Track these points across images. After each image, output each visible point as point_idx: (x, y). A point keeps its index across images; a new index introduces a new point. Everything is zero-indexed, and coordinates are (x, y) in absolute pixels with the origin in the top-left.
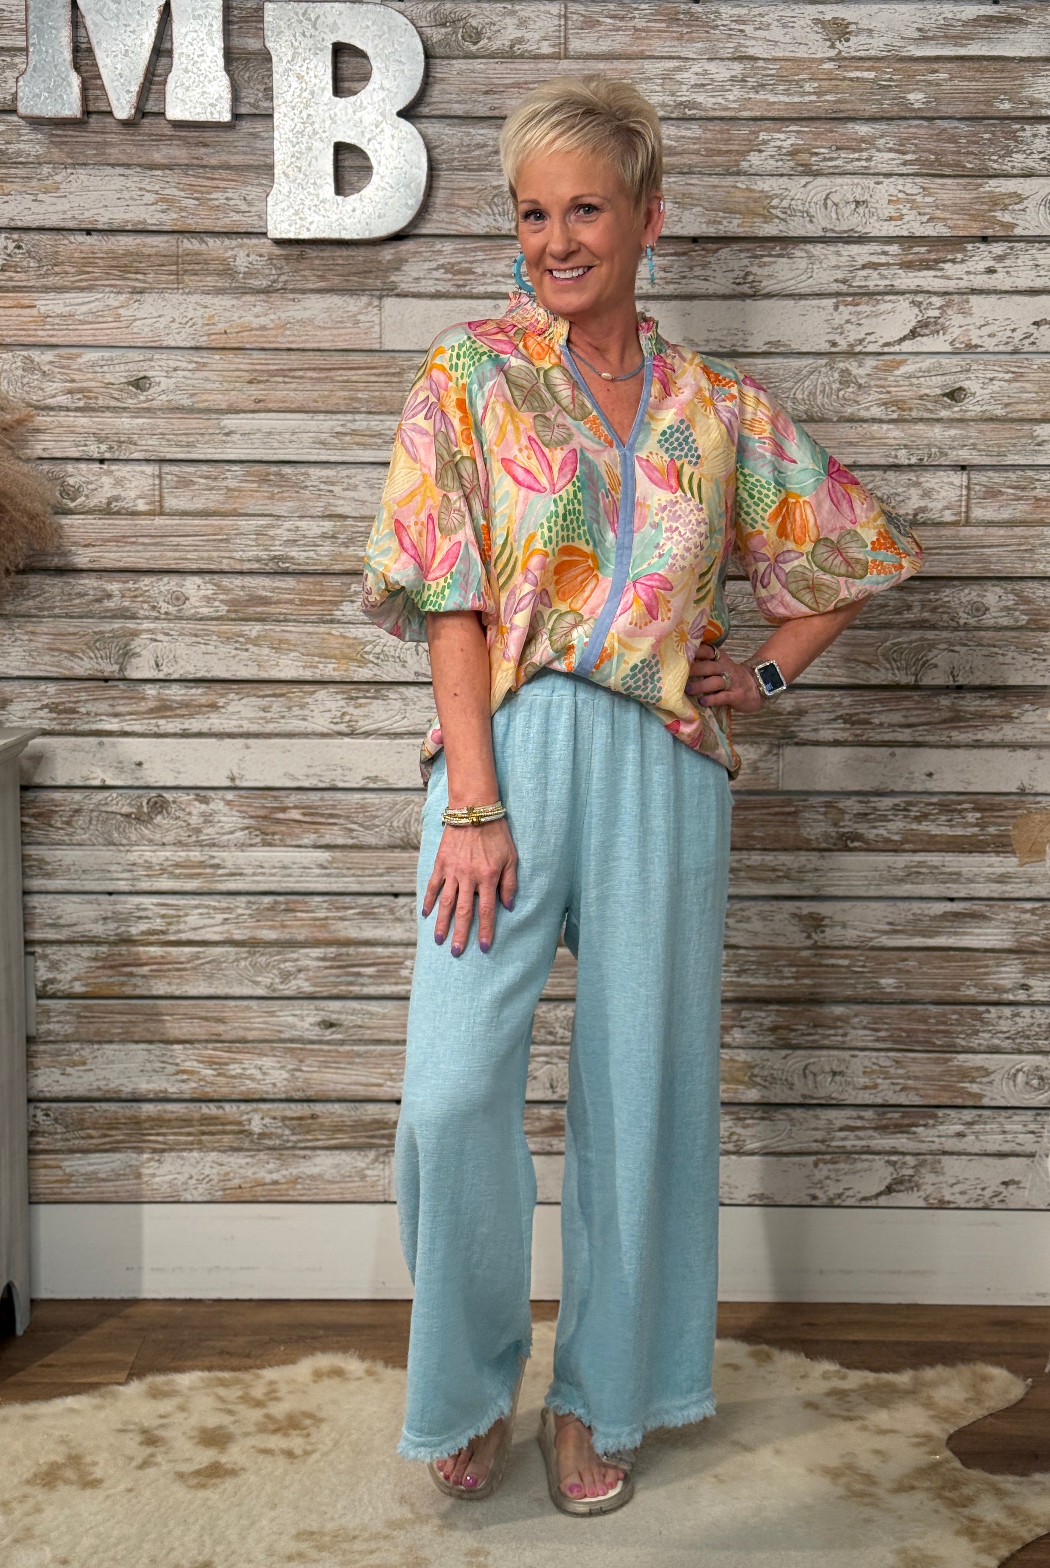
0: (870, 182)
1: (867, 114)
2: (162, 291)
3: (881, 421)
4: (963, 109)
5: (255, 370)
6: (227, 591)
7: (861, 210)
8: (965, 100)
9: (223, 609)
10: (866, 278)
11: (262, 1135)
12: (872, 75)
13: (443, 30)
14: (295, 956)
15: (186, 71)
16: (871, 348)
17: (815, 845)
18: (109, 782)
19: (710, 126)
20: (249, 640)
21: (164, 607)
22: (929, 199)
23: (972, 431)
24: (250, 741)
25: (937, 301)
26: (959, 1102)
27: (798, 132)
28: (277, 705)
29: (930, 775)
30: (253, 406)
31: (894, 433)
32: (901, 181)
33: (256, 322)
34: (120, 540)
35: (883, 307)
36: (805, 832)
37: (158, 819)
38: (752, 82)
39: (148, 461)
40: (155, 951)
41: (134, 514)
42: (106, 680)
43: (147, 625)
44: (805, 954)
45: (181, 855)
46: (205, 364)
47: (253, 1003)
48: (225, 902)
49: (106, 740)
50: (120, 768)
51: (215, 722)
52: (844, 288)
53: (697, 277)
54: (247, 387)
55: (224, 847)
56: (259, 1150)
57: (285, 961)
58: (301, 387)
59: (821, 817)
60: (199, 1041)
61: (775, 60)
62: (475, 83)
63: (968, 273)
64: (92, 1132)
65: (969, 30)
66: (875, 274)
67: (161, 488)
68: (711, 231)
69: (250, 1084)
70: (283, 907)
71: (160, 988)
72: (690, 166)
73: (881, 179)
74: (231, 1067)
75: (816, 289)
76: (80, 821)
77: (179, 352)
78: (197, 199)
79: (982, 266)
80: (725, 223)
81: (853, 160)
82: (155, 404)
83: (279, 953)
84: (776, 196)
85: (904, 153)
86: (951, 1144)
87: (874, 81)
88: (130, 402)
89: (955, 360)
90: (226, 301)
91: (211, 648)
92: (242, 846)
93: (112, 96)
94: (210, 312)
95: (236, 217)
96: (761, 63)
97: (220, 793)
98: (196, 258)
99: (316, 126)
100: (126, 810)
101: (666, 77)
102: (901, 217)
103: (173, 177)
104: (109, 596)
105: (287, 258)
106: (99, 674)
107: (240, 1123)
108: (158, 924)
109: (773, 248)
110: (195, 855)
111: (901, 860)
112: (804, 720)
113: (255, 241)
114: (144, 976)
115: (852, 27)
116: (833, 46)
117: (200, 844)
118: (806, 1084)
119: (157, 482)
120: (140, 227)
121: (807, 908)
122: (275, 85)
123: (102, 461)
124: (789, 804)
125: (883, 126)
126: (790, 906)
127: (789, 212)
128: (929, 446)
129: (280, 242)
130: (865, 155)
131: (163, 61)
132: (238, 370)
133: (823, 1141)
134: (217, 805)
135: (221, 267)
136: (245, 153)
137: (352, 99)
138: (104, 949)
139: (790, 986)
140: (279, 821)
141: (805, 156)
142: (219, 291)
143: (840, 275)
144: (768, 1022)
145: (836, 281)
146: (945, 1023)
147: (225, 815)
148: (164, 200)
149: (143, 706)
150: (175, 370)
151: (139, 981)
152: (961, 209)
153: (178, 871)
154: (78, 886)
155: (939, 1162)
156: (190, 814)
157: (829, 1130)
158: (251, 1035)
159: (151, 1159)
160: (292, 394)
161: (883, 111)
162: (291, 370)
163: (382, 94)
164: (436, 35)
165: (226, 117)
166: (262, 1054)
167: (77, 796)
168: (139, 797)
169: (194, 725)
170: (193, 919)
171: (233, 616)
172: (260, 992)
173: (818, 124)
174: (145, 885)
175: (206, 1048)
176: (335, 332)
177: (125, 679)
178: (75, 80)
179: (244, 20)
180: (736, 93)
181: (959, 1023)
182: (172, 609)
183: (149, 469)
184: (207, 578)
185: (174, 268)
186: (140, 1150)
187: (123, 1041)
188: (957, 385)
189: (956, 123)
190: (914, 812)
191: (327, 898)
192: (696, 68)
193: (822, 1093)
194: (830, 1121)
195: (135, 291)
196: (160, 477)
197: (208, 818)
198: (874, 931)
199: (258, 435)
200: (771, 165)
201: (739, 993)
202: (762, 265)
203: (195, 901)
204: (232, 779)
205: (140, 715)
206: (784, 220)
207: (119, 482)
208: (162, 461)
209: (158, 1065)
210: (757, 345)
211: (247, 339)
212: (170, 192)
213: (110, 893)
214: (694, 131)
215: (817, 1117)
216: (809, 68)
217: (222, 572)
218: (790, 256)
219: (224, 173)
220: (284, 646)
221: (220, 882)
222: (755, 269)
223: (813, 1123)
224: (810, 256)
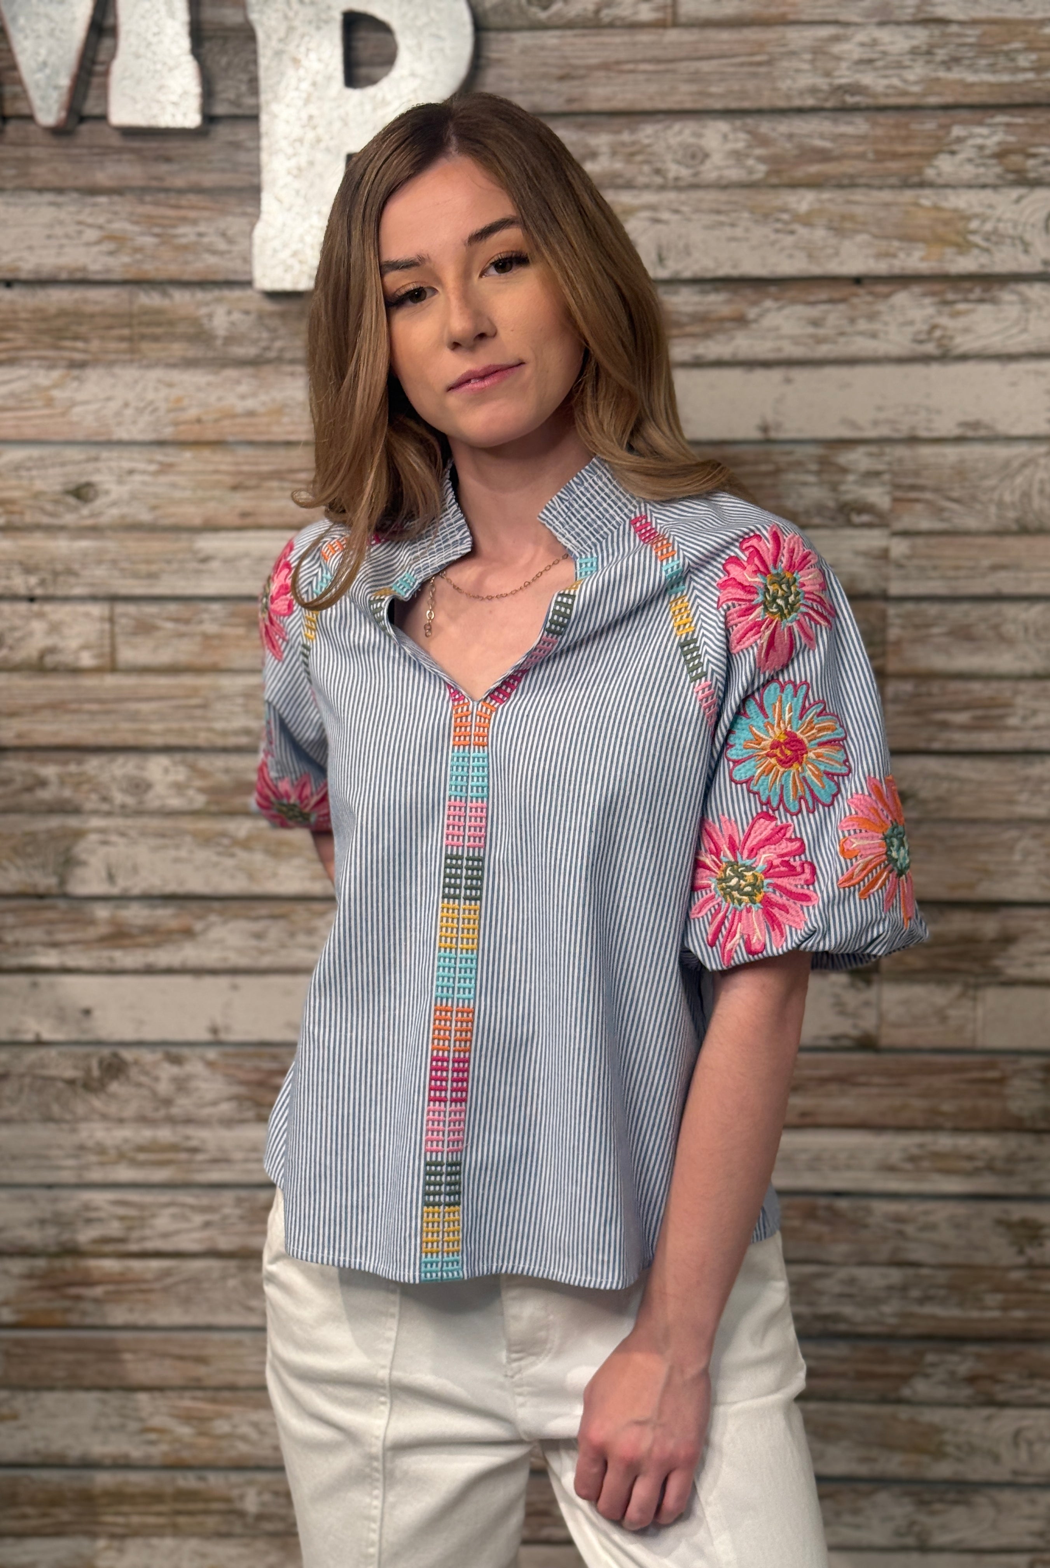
2: (111, 364)
5: (240, 473)
6: (203, 774)
9: (200, 801)
11: (260, 1517)
15: (137, 56)
17: (1028, 1123)
18: (46, 1036)
19: (881, 118)
20: (236, 842)
21: (119, 798)
24: (241, 980)
27: (1008, 125)
28: (275, 931)
30: (237, 522)
33: (241, 406)
34: (57, 707)
36: (1013, 1105)
37: (114, 1087)
38: (941, 54)
39: (94, 598)
40: (110, 1265)
41: (76, 671)
42: (41, 897)
43: (96, 822)
44: (1016, 1275)
45: (147, 1134)
46: (171, 465)
48: (205, 1199)
49: (43, 980)
50: (61, 1015)
51: (191, 954)
53: (862, 333)
54: (230, 495)
55: (203, 1123)
56: (254, 1537)
59: (1036, 1085)
60: (172, 1388)
61: (974, 22)
62: (545, 64)
64: (29, 1510)
67: (113, 636)
68: (881, 267)
71: (118, 1315)
72: (852, 177)
74: (217, 1423)
75: (1033, 347)
76: (7, 1089)
77: (136, 449)
78: (157, 235)
80: (902, 255)
82: (104, 520)
84: (976, 216)
88: (69, 519)
90: (198, 377)
91: (183, 853)
92: (228, 1122)
93: (34, 95)
94: (176, 392)
95: (212, 260)
96: (954, 28)
97: (198, 1051)
98: (155, 317)
99: (320, 131)
100: (70, 1073)
101: (818, 51)
103: (124, 205)
104: (43, 783)
105: (283, 315)
106: (30, 890)
107: (228, 1500)
108: (114, 1229)
109: (971, 291)
110: (165, 1134)
112: (1013, 950)
113: (237, 293)
114: (96, 1301)
117: (172, 1121)
118: (1018, 1456)
119: (107, 626)
120: (79, 275)
121: (1018, 1211)
122: (262, 73)
123: (32, 599)
124: (992, 1066)
126: (993, 1209)
127: (995, 238)
129: (274, 296)
131: (107, 42)
132: (216, 472)
133: (1041, 1534)
134: (195, 1067)
135: (191, 330)
136: (223, 171)
137: (371, 91)
138: (41, 1263)
139: (994, 1319)
141: (1015, 160)
142: (189, 363)
144: (964, 1368)
147: (205, 1080)
148: (111, 238)
149: (92, 933)
150: (131, 472)
151: (89, 1307)
153: (142, 1157)
156: (157, 1079)
159: (108, 1548)
163: (413, 84)
165: (192, 119)
168: (87, 1056)
169: (163, 957)
170: (163, 1222)
171: (213, 808)
173: (1036, 113)
174: (96, 1175)
175: (181, 1398)
177: (66, 896)
180: (917, 71)
182: (130, 801)
183: (97, 610)
184: (178, 757)
185: (126, 332)
186: (93, 1535)
187: (70, 1388)
192: (862, 36)
193: (1040, 1468)
195: (73, 365)
196: (111, 620)
197: (181, 1085)
199: (246, 562)
200: (969, 172)
201: (922, 1327)
202: (955, 315)
203: (165, 1197)
204: (214, 1031)
205: (86, 944)
206: (987, 250)
207: (55, 628)
208: (114, 599)
209: (115, 1421)
210: (946, 426)
211: (229, 430)
212: (120, 226)
213: (50, 1186)
214: (859, 126)
215: (1033, 1502)
216: (1025, 33)
217: (197, 749)
218: (994, 301)
219: (193, 198)
220: (285, 850)
221: (200, 1171)
222: (944, 321)
223: (1027, 1509)
224: (1025, 301)
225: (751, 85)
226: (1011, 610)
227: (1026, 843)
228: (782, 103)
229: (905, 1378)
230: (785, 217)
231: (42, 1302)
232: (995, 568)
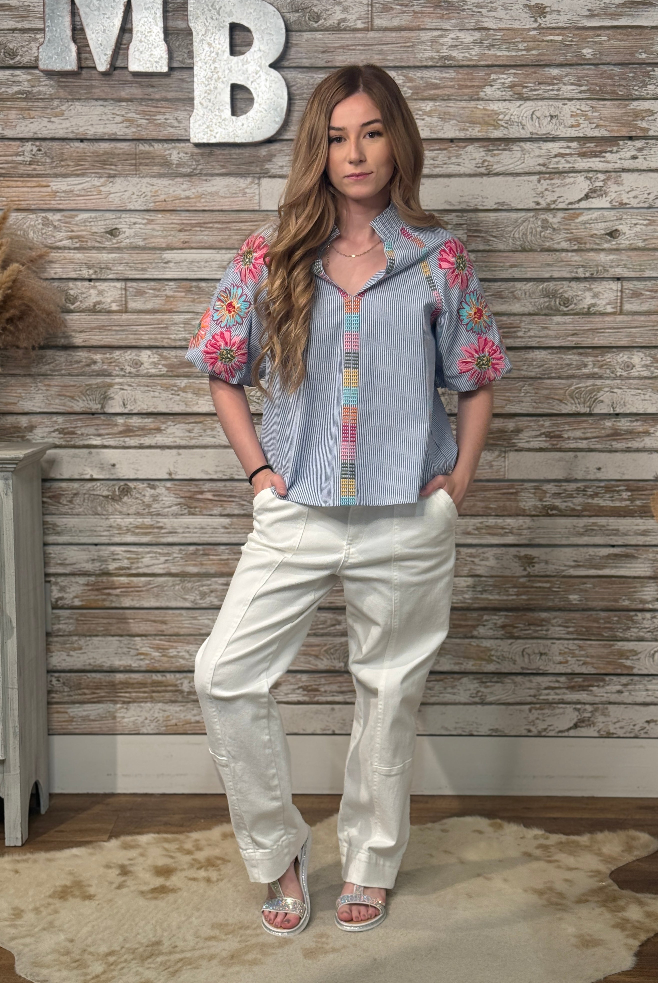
0: (559, 104)
1: (557, 62)
2: (127, 176)
3: (567, 251)
4: (617, 58)
5: (183, 224)
6: (166, 358)
7: (554, 121)
8: (618, 53)
9: (164, 370)
10: (557, 163)
11: (190, 693)
12: (560, 38)
13: (297, 15)
14: (209, 582)
15: (141, 41)
16: (561, 206)
17: (528, 512)
18: (95, 476)
19: (461, 70)
20: (180, 389)
21: (128, 369)
22: (596, 114)
23: (624, 256)
24: (181, 451)
25: (601, 176)
26: (619, 671)
27: (514, 74)
28: (197, 429)
29: (599, 469)
30: (182, 246)
31: (576, 258)
32: (578, 103)
33: (183, 194)
34: (101, 328)
35: (568, 180)
36: (522, 505)
37: (125, 499)
38: (486, 43)
39: (118, 280)
40: (123, 580)
41: (110, 312)
42: (93, 414)
43: (118, 380)
44: (522, 580)
45: (139, 521)
46: (152, 220)
47: (184, 612)
48: (166, 550)
49: (93, 450)
50: (102, 468)
51: (159, 439)
52: (543, 169)
53: (452, 163)
54: (178, 234)
55: (165, 516)
56: (187, 702)
57: (203, 586)
58: (211, 233)
59: (531, 495)
60: (151, 635)
61: (500, 29)
62: (316, 46)
63: (621, 159)
64: (86, 691)
65: (620, 10)
66: (563, 160)
67: (126, 296)
68: (462, 135)
69: (182, 662)
70: (201, 552)
71: (127, 602)
72: (449, 95)
73: (566, 102)
74: (171, 651)
75: (527, 170)
76: (77, 500)
77: (137, 213)
78: (147, 119)
79: (629, 154)
80: (470, 129)
81: (549, 90)
82: (123, 245)
83: (199, 581)
84: (502, 113)
85: (580, 86)
86: (614, 698)
87: (561, 42)
88: (107, 244)
89: (613, 213)
90: (165, 182)
91: (157, 394)
92: (176, 515)
93: (96, 58)
94: (155, 188)
95: (172, 130)
96: (491, 32)
97: (163, 483)
98: (147, 155)
99: (220, 74)
100: (106, 493)
101: (434, 41)
102: (578, 125)
103: (133, 106)
104: (95, 363)
105: (202, 155)
106: (89, 410)
107: (176, 685)
108: (125, 563)
109: (500, 145)
110: (148, 521)
111: (582, 522)
112: (521, 436)
113: (182, 145)
114: (117, 595)
115: (548, 9)
116: (536, 21)
117: (150, 514)
118: (524, 661)
119: (124, 292)
120: (113, 137)
121: (524, 551)
122: (195, 49)
123: (90, 280)
124: (512, 487)
125: (567, 70)
126: (513, 550)
127: (510, 122)
128: (597, 266)
129: (198, 145)
130: (556, 87)
131: (127, 35)
132: (172, 223)
133: (535, 696)
134: (161, 490)
135: (162, 161)
136: (177, 91)
137: (242, 57)
138: (93, 579)
139: (513, 600)
140: (198, 500)
141: (518, 89)
142: (160, 176)
143: (541, 161)
144: (500, 622)
145: (539, 165)
146: (609, 623)
147: (166, 496)
148: (128, 120)
149: (116, 430)
150: (135, 224)
151: (114, 598)
152: (616, 120)
153: (137, 531)
154: (76, 540)
155: (607, 709)
156: (144, 496)
157: (538, 689)
158: (182, 631)
159: (122, 708)
160: (205, 238)
161: (567, 60)
162: (205, 223)
163: (260, 54)
164: (293, 17)
165: (165, 69)
166: (189, 643)
167: (76, 485)
168: (114, 485)
169: (147, 441)
170: (147, 560)
171: (170, 374)
172: (188, 605)
173: (527, 69)
174: (117, 539)
175: (155, 639)
176: (232, 199)
177: (104, 413)
178: (73, 48)
179: (175, 10)
180: (476, 50)
181: (618, 622)
182: (133, 370)
183: (119, 285)
184: (154, 351)
185: (134, 161)
186: (115, 702)
187: (104, 635)
188: (614, 228)
189: (612, 67)
190: (590, 492)
191: (228, 547)
192: (452, 35)
193: (534, 666)
194: (539, 684)
195: (110, 176)
196: (125, 289)
197: (155, 498)
198: (565, 566)
199: (185, 263)
200: (498, 94)
201: (482, 604)
202: (493, 156)
203: (148, 549)
204: (170, 474)
205: (114, 435)
206: (506, 128)
207: (100, 293)
208: (127, 280)
209: (126, 650)
210: (490, 205)
211: (178, 205)
212: (131, 115)
213: (96, 545)
214: (451, 74)
215: (531, 681)
216: (521, 34)
217: (163, 347)
218: (510, 150)
219: (164, 103)
220: (201, 392)
221: (163, 537)
222: (489, 158)
223: (528, 685)
224: (523, 150)
225: (405, 56)
226: (518, 285)
227: (526, 387)
228: (418, 64)
229: (474, 627)
230: (420, 113)
231: (93, 596)
232: (512, 266)
